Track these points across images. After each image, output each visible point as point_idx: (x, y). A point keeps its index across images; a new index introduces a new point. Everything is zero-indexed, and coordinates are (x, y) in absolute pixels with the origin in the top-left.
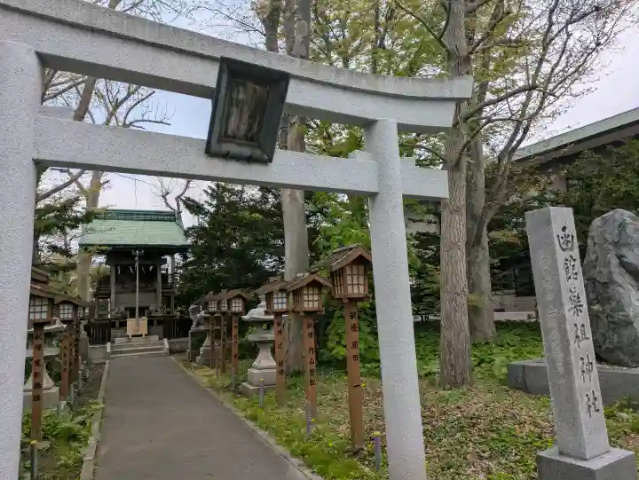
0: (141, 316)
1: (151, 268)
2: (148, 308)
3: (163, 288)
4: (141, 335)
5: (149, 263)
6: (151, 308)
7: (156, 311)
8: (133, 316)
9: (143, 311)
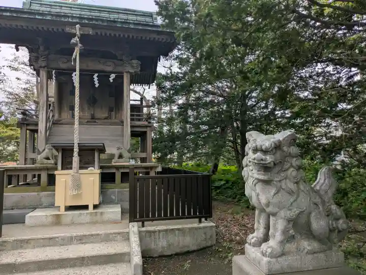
0: (84, 165)
1: (113, 76)
2: (102, 150)
3: (132, 120)
4: (86, 207)
5: (109, 69)
6: (108, 151)
7: (121, 156)
8: (67, 165)
9: (89, 154)
